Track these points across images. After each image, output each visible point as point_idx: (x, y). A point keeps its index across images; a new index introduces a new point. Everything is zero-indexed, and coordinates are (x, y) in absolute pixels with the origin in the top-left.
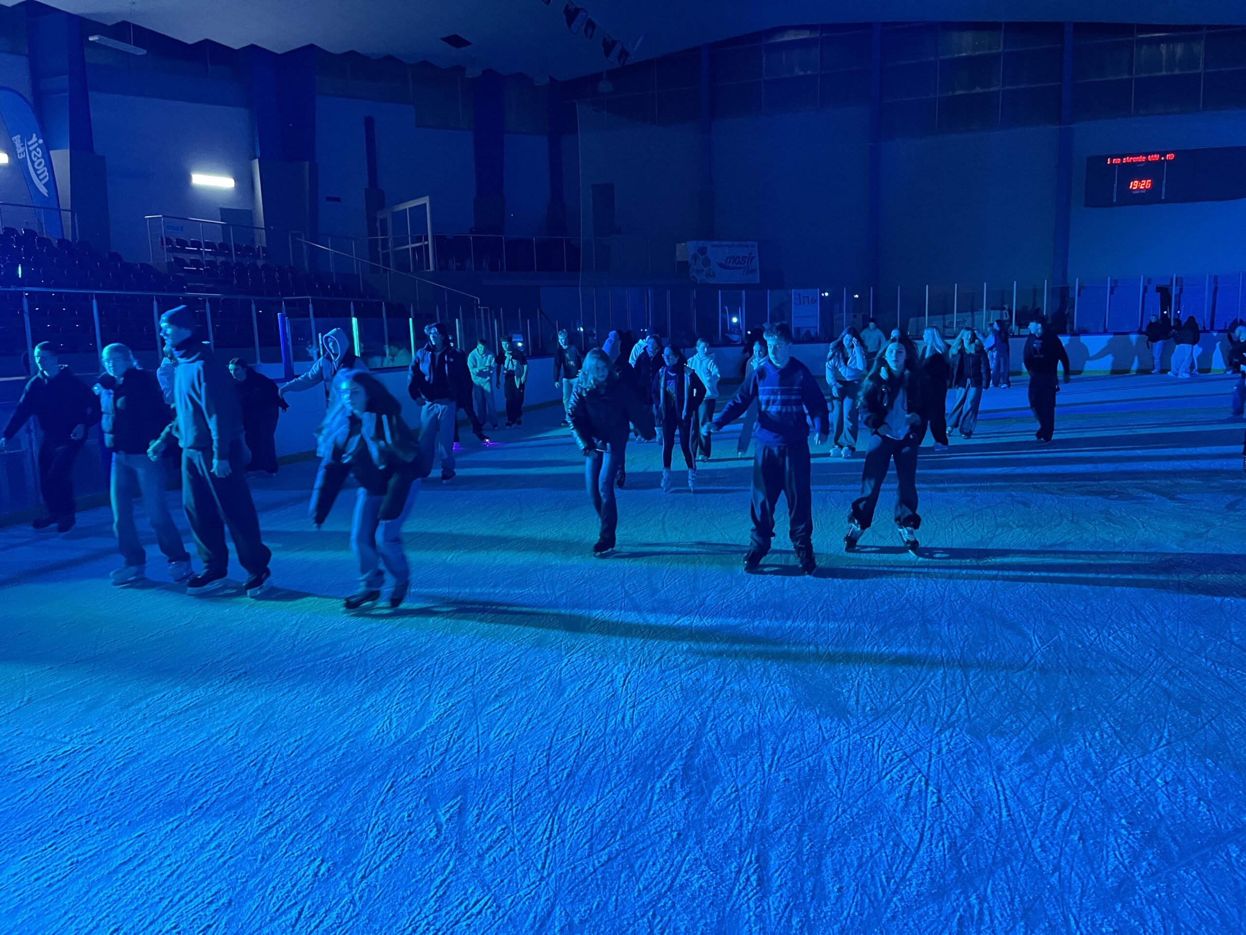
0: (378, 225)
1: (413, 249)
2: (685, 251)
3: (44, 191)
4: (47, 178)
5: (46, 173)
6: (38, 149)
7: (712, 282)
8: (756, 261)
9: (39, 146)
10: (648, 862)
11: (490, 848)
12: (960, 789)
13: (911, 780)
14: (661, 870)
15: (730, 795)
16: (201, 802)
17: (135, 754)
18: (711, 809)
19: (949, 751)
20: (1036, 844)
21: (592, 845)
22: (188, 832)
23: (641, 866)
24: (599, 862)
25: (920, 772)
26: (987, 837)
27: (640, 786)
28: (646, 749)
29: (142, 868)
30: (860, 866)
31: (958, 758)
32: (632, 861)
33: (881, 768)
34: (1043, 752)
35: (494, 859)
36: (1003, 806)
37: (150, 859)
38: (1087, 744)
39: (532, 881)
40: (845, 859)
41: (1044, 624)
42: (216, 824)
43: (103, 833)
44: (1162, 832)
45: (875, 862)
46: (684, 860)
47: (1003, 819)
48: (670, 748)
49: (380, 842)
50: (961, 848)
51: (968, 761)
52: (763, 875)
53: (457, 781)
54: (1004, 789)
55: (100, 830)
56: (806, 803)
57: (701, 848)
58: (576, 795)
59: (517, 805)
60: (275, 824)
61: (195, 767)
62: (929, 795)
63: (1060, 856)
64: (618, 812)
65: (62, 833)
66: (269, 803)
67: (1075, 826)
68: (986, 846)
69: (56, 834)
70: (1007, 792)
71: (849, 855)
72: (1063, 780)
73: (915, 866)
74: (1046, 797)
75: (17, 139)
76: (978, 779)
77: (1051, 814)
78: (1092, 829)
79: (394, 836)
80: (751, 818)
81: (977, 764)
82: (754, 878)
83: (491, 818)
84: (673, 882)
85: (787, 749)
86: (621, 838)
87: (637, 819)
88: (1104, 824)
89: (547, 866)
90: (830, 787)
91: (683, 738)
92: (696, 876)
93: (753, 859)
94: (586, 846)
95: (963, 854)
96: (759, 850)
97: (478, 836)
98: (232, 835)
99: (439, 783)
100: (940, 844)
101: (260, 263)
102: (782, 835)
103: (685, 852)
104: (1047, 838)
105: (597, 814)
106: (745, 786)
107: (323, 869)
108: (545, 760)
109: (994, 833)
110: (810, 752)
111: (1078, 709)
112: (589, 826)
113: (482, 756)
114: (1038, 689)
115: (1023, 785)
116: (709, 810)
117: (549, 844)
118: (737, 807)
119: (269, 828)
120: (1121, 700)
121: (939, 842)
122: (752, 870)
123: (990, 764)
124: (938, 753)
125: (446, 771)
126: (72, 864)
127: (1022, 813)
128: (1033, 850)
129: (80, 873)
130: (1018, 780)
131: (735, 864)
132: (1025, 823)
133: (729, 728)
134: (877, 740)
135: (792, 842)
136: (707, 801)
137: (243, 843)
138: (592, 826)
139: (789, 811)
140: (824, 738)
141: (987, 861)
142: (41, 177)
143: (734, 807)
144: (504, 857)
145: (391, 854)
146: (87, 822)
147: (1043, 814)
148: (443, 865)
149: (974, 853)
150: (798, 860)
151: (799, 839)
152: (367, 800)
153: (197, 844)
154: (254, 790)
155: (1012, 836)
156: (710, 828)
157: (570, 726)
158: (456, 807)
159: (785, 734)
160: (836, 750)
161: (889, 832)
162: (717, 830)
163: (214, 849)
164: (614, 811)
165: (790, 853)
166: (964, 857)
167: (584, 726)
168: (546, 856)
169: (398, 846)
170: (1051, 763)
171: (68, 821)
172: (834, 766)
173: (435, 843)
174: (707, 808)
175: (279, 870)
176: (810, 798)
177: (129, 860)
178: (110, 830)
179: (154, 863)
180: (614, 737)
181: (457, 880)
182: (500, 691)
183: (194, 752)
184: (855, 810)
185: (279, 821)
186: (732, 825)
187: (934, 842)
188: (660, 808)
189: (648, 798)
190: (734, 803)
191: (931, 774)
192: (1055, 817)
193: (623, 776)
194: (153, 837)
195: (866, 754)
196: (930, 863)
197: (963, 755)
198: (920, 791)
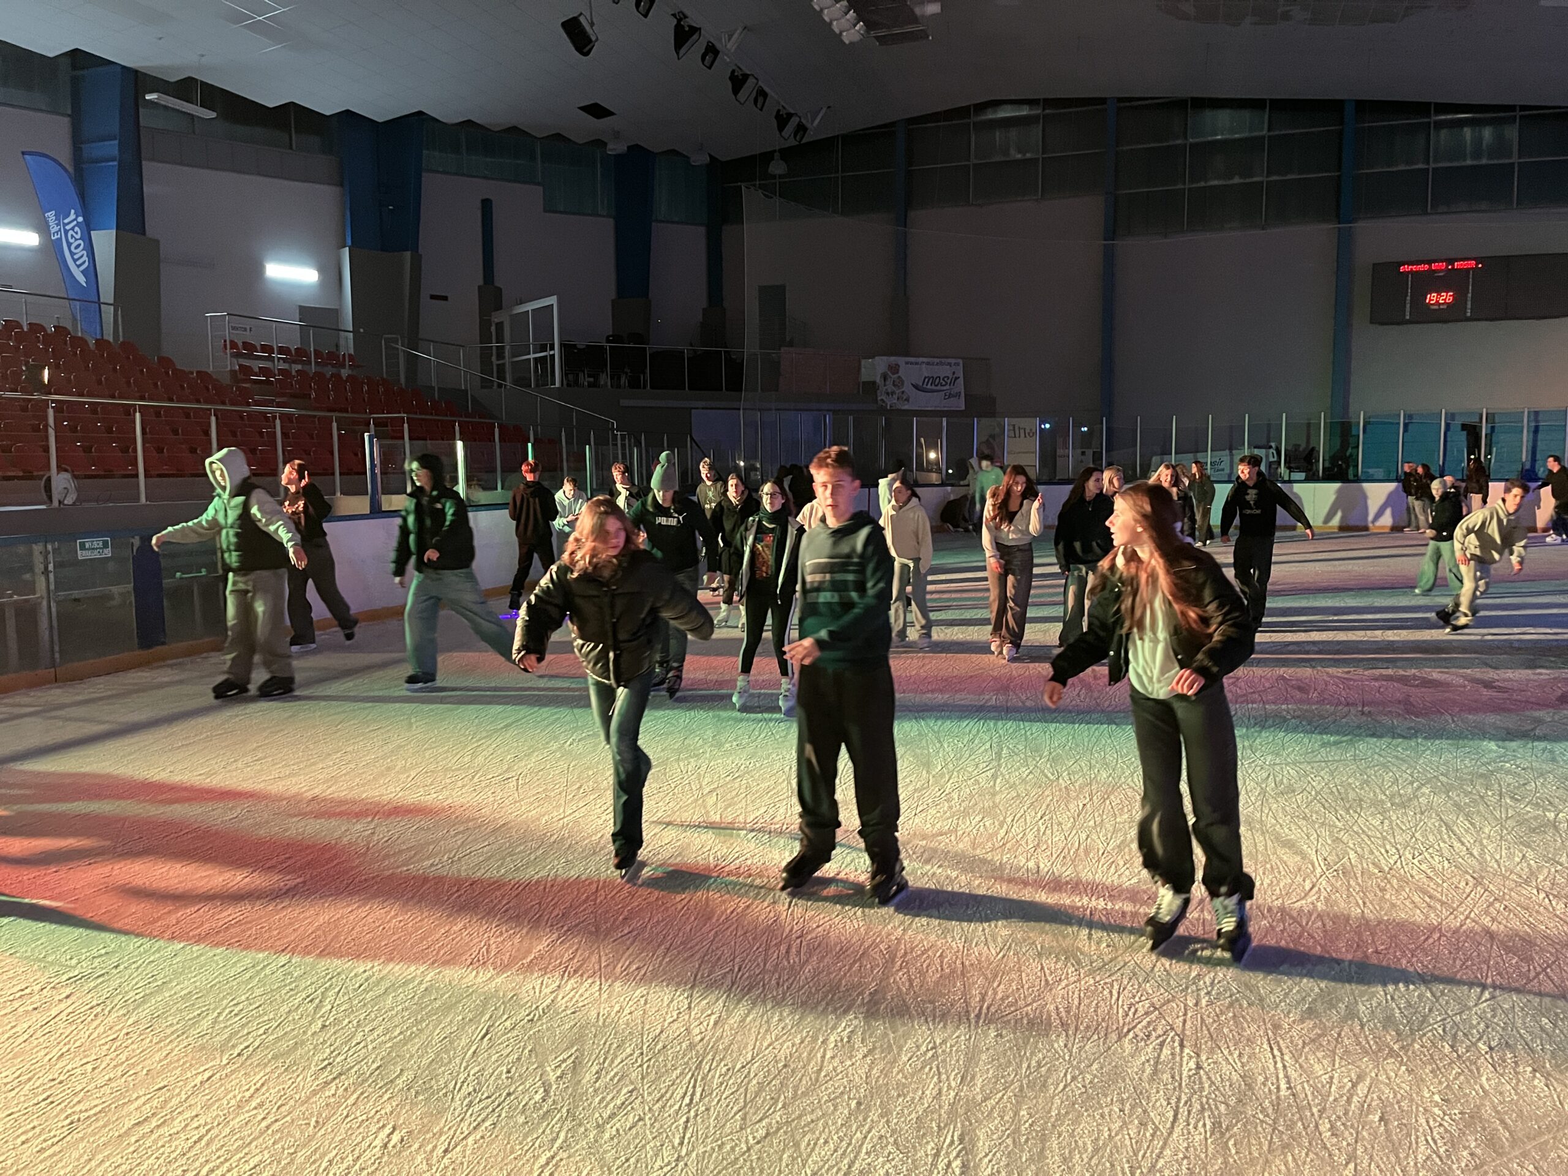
0: (493, 328)
1: (535, 359)
2: (874, 368)
3: (82, 280)
4: (87, 264)
5: (85, 258)
6: (77, 229)
7: (906, 407)
8: (961, 381)
9: (78, 224)
10: (818, 1139)
11: (612, 1116)
12: (1226, 1052)
13: (1161, 1039)
14: (835, 1151)
15: (925, 1053)
16: (242, 1047)
17: (159, 983)
18: (901, 1071)
19: (1210, 1003)
20: (1325, 1126)
21: (745, 1114)
22: (221, 1085)
23: (808, 1144)
24: (754, 1138)
25: (1172, 1029)
26: (1261, 1116)
27: (809, 1039)
28: (817, 991)
29: (161, 1131)
30: (1096, 1151)
31: (1222, 1013)
32: (798, 1138)
33: (1121, 1022)
34: (1332, 1006)
35: (618, 1130)
36: (1281, 1075)
37: (173, 1119)
38: (1389, 997)
39: (666, 1161)
40: (1076, 1142)
41: (1329, 842)
42: (258, 1077)
43: (113, 1085)
44: (1487, 1111)
45: (1116, 1147)
46: (866, 1137)
47: (1282, 1093)
48: (848, 990)
49: (469, 1105)
50: (1227, 1129)
51: (1235, 1016)
52: (968, 1160)
53: (572, 1028)
54: (1282, 1054)
55: (110, 1079)
56: (1025, 1065)
57: (888, 1122)
58: (726, 1049)
59: (650, 1060)
60: (334, 1079)
61: (235, 1002)
62: (1185, 1059)
63: (1356, 1142)
64: (779, 1072)
65: (61, 1082)
66: (328, 1051)
67: (1374, 1104)
68: (1259, 1129)
69: (53, 1083)
70: (1286, 1058)
71: (1081, 1137)
72: (1359, 1044)
73: (1167, 1152)
74: (1337, 1066)
75: (51, 215)
76: (1248, 1040)
77: (1344, 1087)
78: (1396, 1107)
79: (487, 1098)
80: (953, 1084)
81: (1247, 1021)
82: (957, 1164)
83: (614, 1076)
84: (850, 1167)
85: (1000, 995)
86: (784, 1107)
87: (804, 1082)
88: (1412, 1100)
89: (686, 1141)
90: (1056, 1045)
91: (865, 977)
92: (881, 1159)
93: (956, 1138)
94: (737, 1117)
95: (1229, 1139)
96: (963, 1125)
97: (597, 1100)
98: (279, 1091)
99: (548, 1029)
100: (1201, 1124)
101: (345, 373)
102: (993, 1108)
103: (867, 1127)
104: (1339, 1118)
105: (752, 1075)
106: (944, 1042)
107: (395, 1138)
108: (686, 1002)
109: (1270, 1111)
110: (1029, 1000)
111: (1377, 952)
112: (742, 1090)
113: (605, 996)
114: (1324, 925)
115: (1307, 1049)
116: (898, 1073)
117: (689, 1112)
118: (935, 1069)
119: (327, 1083)
120: (1431, 941)
121: (1198, 1121)
122: (954, 1154)
123: (1264, 1020)
124: (1196, 1005)
125: (558, 1014)
126: (72, 1123)
127: (1306, 1085)
128: (1320, 1134)
129: (80, 1135)
130: (1300, 1042)
131: (932, 1144)
132: (1310, 1098)
133: (925, 966)
134: (1116, 987)
135: (1006, 1118)
136: (895, 1061)
137: (292, 1102)
138: (746, 1090)
139: (1003, 1077)
140: (1047, 980)
141: (1261, 1148)
142: (78, 263)
143: (931, 1069)
144: (630, 1129)
145: (483, 1121)
146: (94, 1069)
147: (1334, 1088)
148: (550, 1138)
149: (1244, 1137)
150: (1014, 1141)
151: (1016, 1113)
152: (455, 1049)
153: (233, 1102)
154: (310, 1033)
155: (1293, 1115)
156: (899, 1096)
157: (719, 959)
158: (569, 1061)
159: (996, 976)
160: (1063, 998)
161: (1133, 1107)
162: (908, 1099)
163: (255, 1108)
164: (774, 1071)
165: (1004, 1132)
166: (1231, 1142)
167: (737, 960)
168: (686, 1128)
169: (494, 1110)
170: (1344, 1020)
171: (69, 1067)
172: (1061, 1018)
173: (541, 1107)
174: (895, 1070)
175: (337, 1139)
176: (1029, 1060)
177: (145, 1120)
178: (123, 1080)
179: (177, 1125)
180: (776, 975)
181: (569, 1157)
182: (631, 912)
183: (235, 983)
184: (1089, 1077)
185: (340, 1074)
186: (928, 1092)
187: (1192, 1122)
188: (835, 1069)
189: (819, 1055)
190: (930, 1064)
191: (1188, 1033)
192: (1349, 1091)
193: (786, 1025)
194: (178, 1090)
195: (1102, 1003)
196: (1187, 1149)
197: (1228, 1008)
198: (1172, 1054)
